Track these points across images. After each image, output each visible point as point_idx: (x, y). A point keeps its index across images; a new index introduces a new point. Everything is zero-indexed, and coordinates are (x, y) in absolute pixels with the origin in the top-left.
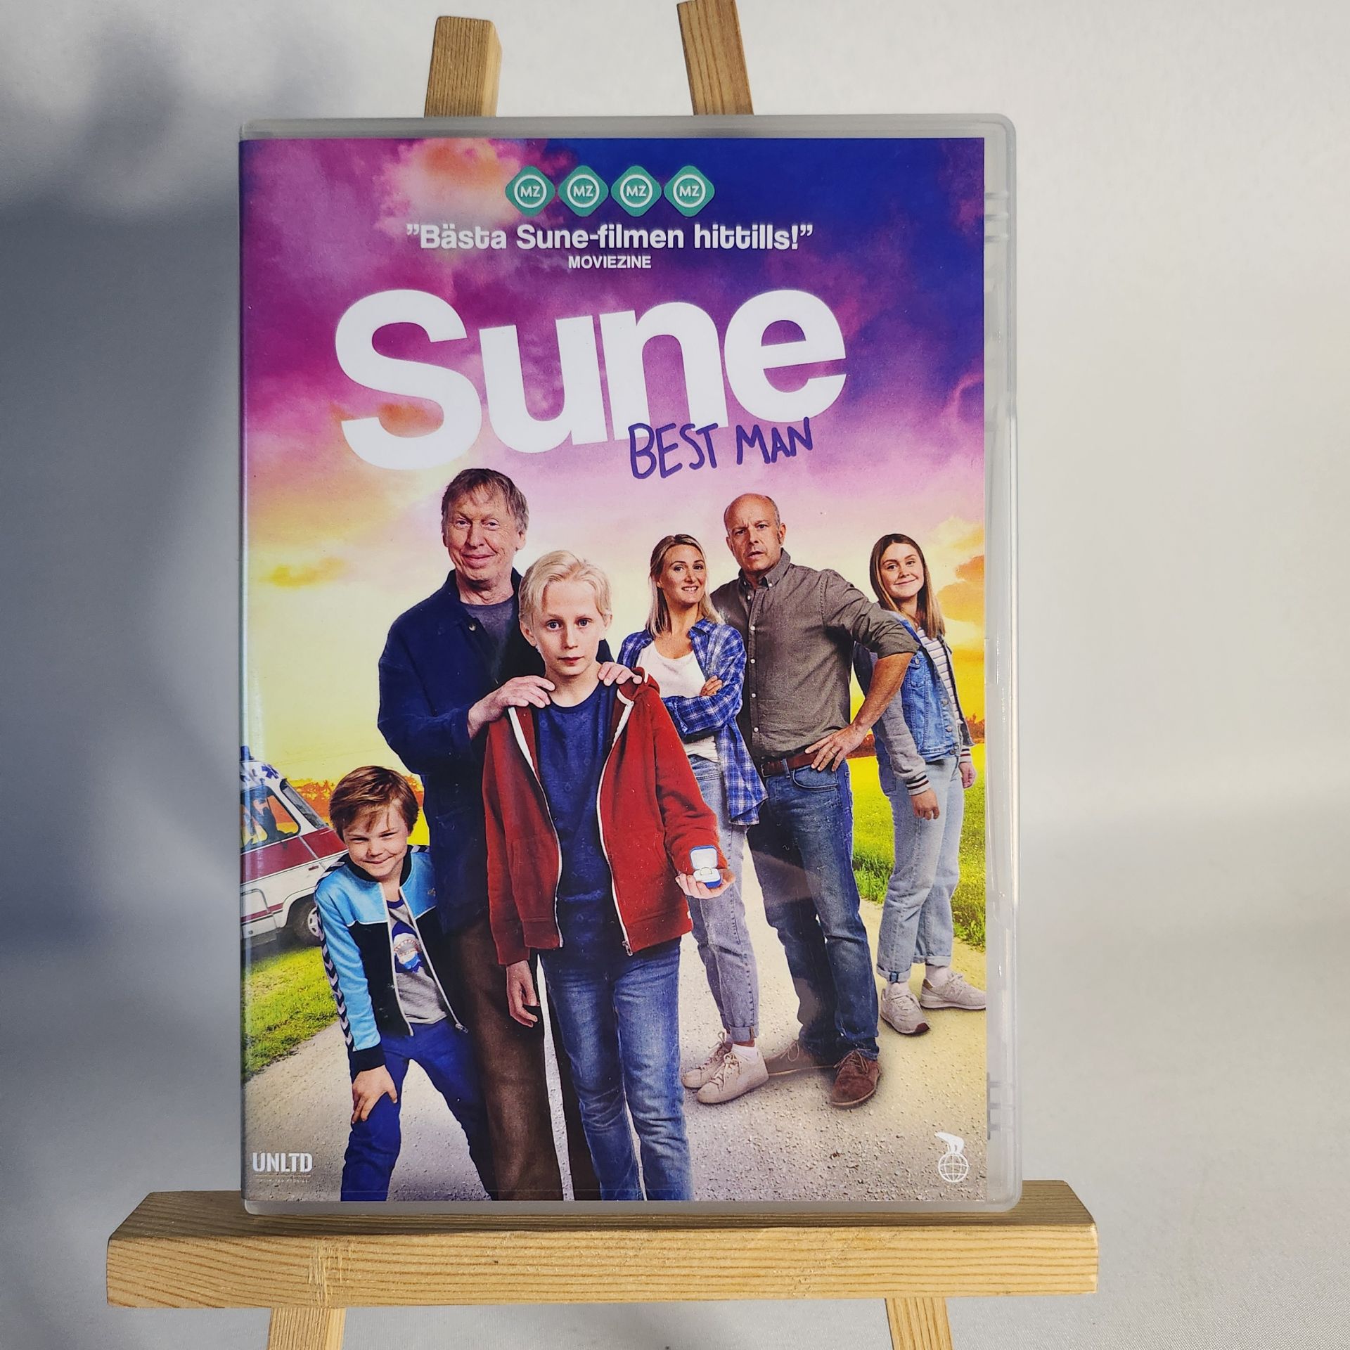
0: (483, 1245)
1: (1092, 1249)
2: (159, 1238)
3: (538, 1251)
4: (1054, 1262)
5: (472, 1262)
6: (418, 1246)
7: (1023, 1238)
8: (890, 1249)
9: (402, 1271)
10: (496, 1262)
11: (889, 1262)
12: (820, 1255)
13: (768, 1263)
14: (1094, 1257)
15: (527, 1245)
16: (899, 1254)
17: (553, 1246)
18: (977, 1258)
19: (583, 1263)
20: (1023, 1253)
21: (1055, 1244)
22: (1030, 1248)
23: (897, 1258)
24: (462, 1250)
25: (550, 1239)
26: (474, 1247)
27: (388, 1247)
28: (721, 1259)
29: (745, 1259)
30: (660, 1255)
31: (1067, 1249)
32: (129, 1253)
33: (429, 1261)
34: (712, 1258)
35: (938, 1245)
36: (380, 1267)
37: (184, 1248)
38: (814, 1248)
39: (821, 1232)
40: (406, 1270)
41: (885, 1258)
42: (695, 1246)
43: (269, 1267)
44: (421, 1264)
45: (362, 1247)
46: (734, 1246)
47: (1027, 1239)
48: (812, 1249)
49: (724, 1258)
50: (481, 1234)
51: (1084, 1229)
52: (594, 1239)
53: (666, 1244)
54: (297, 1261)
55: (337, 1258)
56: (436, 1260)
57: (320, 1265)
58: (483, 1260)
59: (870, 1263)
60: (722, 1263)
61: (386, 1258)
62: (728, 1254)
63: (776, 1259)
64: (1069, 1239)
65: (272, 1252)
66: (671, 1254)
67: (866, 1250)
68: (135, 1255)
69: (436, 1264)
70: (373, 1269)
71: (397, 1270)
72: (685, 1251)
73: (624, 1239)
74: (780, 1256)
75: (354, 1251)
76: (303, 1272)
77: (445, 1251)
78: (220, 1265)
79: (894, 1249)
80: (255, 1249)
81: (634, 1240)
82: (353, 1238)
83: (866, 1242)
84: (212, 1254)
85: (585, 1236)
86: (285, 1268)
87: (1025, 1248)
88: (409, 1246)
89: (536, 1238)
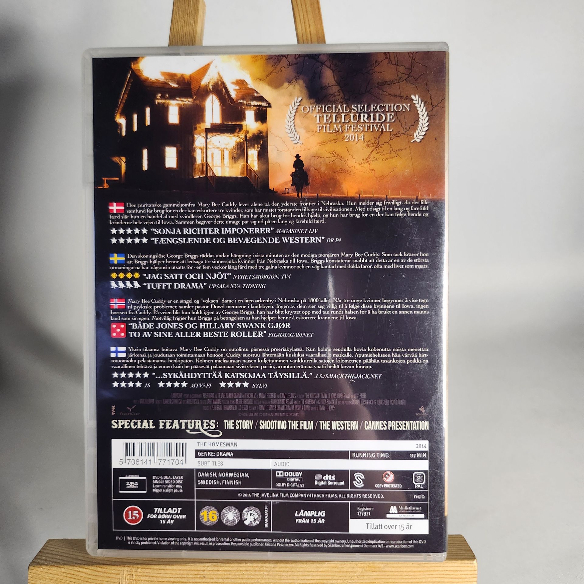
0: (199, 569)
1: (475, 571)
2: (52, 565)
3: (224, 572)
4: (457, 577)
5: (194, 577)
6: (169, 570)
7: (444, 566)
8: (383, 571)
9: (162, 581)
10: (205, 577)
11: (383, 577)
12: (352, 574)
13: (328, 578)
14: (475, 574)
15: (219, 570)
16: (388, 574)
17: (231, 569)
18: (423, 575)
19: (244, 577)
20: (443, 573)
21: (458, 569)
22: (446, 571)
23: (386, 575)
24: (189, 572)
25: (229, 567)
26: (195, 570)
27: (155, 570)
28: (307, 576)
29: (318, 576)
30: (279, 574)
31: (463, 571)
32: (38, 572)
33: (175, 576)
34: (303, 575)
35: (405, 569)
36: (151, 579)
37: (63, 570)
38: (349, 570)
39: (352, 564)
40: (164, 580)
41: (381, 575)
42: (295, 570)
43: (101, 579)
44: (170, 578)
45: (143, 570)
46: (313, 570)
47: (445, 566)
48: (349, 572)
49: (309, 575)
50: (198, 565)
51: (471, 562)
52: (249, 567)
53: (281, 569)
54: (114, 576)
55: (132, 575)
56: (177, 576)
57: (125, 578)
58: (199, 576)
59: (374, 577)
60: (307, 578)
61: (155, 575)
62: (310, 573)
63: (332, 576)
64: (464, 567)
65: (103, 572)
66: (284, 574)
67: (373, 572)
68: (41, 573)
69: (177, 578)
70: (148, 580)
71: (160, 580)
72: (291, 572)
73: (263, 567)
74: (334, 575)
75: (140, 572)
76: (117, 581)
77: (181, 572)
78: (79, 578)
79: (385, 571)
80: (95, 571)
81: (267, 567)
82: (140, 566)
83: (373, 568)
84: (75, 573)
85: (245, 566)
86: (109, 579)
87: (445, 571)
88: (165, 570)
89: (223, 566)
